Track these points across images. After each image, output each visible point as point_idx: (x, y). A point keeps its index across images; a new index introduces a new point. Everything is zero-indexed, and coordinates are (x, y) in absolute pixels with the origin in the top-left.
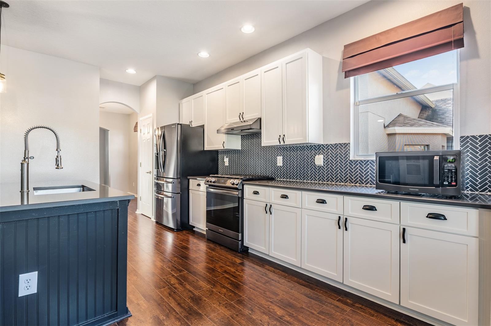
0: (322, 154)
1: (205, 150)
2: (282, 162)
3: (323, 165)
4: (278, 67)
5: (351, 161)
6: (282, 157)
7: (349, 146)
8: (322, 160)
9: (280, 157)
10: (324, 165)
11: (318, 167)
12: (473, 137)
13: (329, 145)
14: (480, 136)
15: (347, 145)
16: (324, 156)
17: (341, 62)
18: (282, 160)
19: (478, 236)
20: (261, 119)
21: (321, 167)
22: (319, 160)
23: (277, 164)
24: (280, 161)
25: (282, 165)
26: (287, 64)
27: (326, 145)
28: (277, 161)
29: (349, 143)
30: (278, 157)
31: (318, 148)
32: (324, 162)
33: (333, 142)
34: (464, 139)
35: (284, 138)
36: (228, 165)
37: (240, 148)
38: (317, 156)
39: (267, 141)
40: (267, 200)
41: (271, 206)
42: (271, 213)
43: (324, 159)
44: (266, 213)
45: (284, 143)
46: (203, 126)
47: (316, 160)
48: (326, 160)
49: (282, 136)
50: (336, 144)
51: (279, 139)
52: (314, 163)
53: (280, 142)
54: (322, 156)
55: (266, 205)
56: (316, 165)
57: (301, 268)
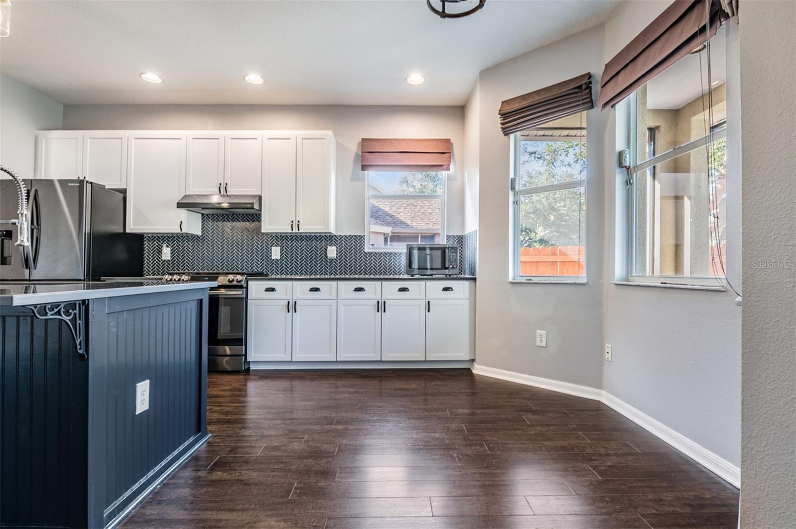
0: (335, 245)
1: (127, 231)
2: (279, 255)
3: (335, 258)
4: (290, 139)
5: (365, 253)
6: (279, 248)
7: (364, 239)
8: (335, 252)
9: (276, 247)
10: (337, 258)
11: (329, 260)
12: (453, 236)
13: (343, 237)
14: (457, 236)
15: (362, 237)
16: (337, 248)
17: (356, 154)
18: (279, 251)
19: (468, 297)
20: (260, 198)
21: (333, 260)
22: (332, 252)
23: (271, 256)
24: (276, 253)
25: (279, 258)
26: (303, 139)
27: (340, 236)
28: (271, 253)
29: (364, 236)
30: (272, 248)
31: (329, 238)
32: (337, 254)
33: (348, 234)
34: (448, 237)
35: (298, 225)
36: (169, 258)
37: (200, 234)
38: (329, 248)
39: (267, 226)
40: (289, 297)
41: (295, 302)
42: (295, 312)
43: (337, 251)
44: (289, 312)
45: (299, 230)
46: (124, 192)
47: (328, 252)
48: (339, 252)
49: (297, 221)
50: (350, 236)
51: (292, 225)
52: (324, 255)
53: (292, 230)
54: (334, 248)
55: (289, 302)
56: (327, 257)
57: (336, 362)
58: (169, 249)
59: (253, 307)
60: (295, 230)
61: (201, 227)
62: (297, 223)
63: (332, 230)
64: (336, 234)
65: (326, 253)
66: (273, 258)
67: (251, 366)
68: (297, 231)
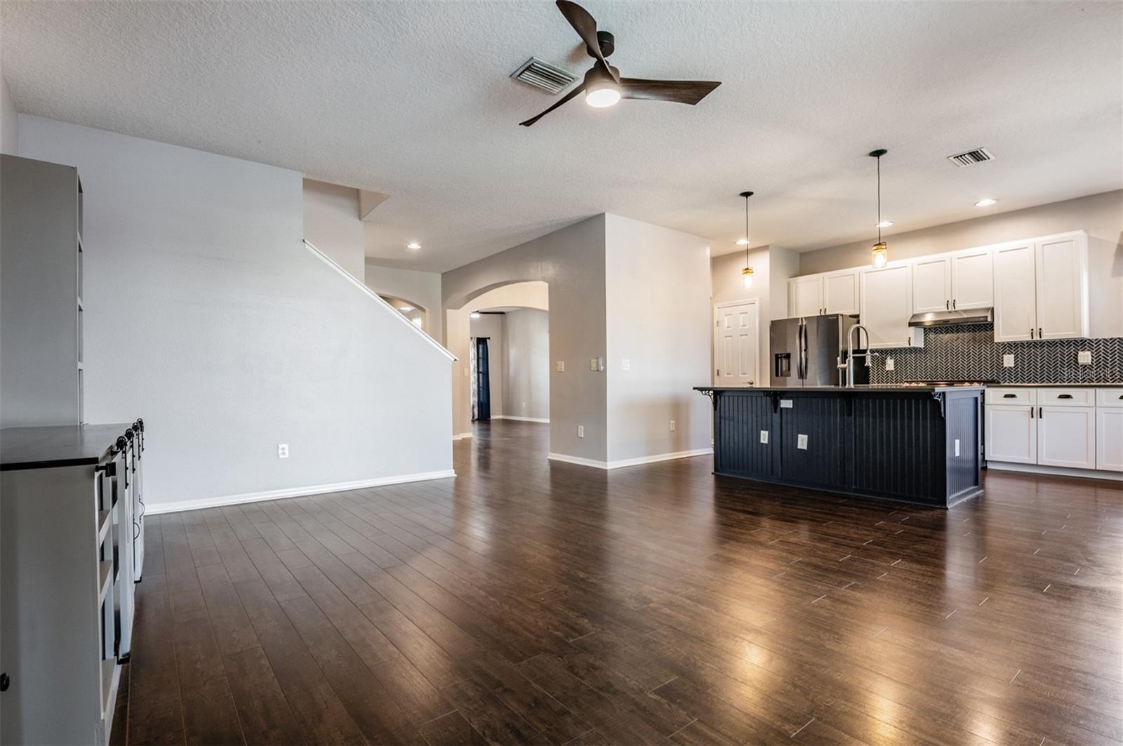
0: (1089, 350)
1: (861, 348)
2: (1014, 362)
3: (1090, 363)
4: (1026, 248)
6: (1013, 356)
8: (1090, 357)
9: (1008, 355)
10: (1093, 363)
11: (1081, 366)
13: (1100, 340)
16: (1093, 353)
18: (1013, 359)
20: (993, 309)
21: (1086, 366)
22: (1085, 357)
23: (1003, 364)
24: (1009, 361)
25: (1013, 366)
26: (1043, 245)
27: (1096, 340)
28: (1002, 361)
30: (1004, 356)
31: (1082, 344)
32: (1093, 360)
33: (1108, 337)
35: (1040, 333)
36: (893, 369)
37: (922, 346)
38: (1080, 353)
39: (1000, 336)
40: (1033, 403)
41: (1041, 409)
42: (1041, 417)
43: (1093, 356)
44: (1032, 417)
45: (1041, 337)
46: (857, 316)
47: (1079, 358)
48: (1096, 357)
49: (1038, 329)
50: (1111, 339)
51: (1032, 333)
52: (1074, 361)
53: (1032, 338)
54: (1089, 353)
55: (1032, 408)
56: (1078, 363)
57: (1095, 471)
58: (893, 361)
59: (991, 412)
60: (1036, 338)
61: (923, 340)
62: (1038, 331)
63: (1086, 334)
64: (1091, 338)
65: (1077, 359)
66: (1005, 366)
67: (988, 465)
68: (1039, 339)
